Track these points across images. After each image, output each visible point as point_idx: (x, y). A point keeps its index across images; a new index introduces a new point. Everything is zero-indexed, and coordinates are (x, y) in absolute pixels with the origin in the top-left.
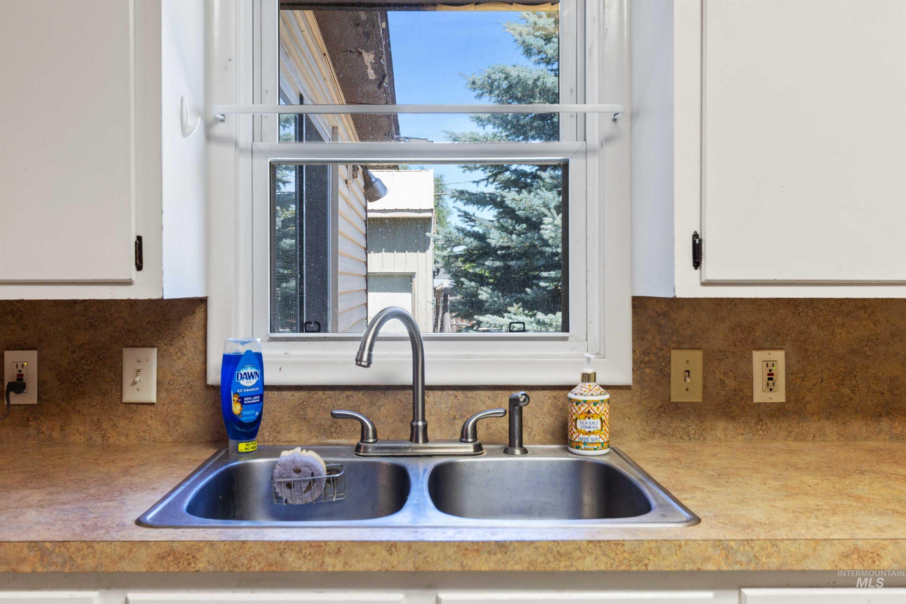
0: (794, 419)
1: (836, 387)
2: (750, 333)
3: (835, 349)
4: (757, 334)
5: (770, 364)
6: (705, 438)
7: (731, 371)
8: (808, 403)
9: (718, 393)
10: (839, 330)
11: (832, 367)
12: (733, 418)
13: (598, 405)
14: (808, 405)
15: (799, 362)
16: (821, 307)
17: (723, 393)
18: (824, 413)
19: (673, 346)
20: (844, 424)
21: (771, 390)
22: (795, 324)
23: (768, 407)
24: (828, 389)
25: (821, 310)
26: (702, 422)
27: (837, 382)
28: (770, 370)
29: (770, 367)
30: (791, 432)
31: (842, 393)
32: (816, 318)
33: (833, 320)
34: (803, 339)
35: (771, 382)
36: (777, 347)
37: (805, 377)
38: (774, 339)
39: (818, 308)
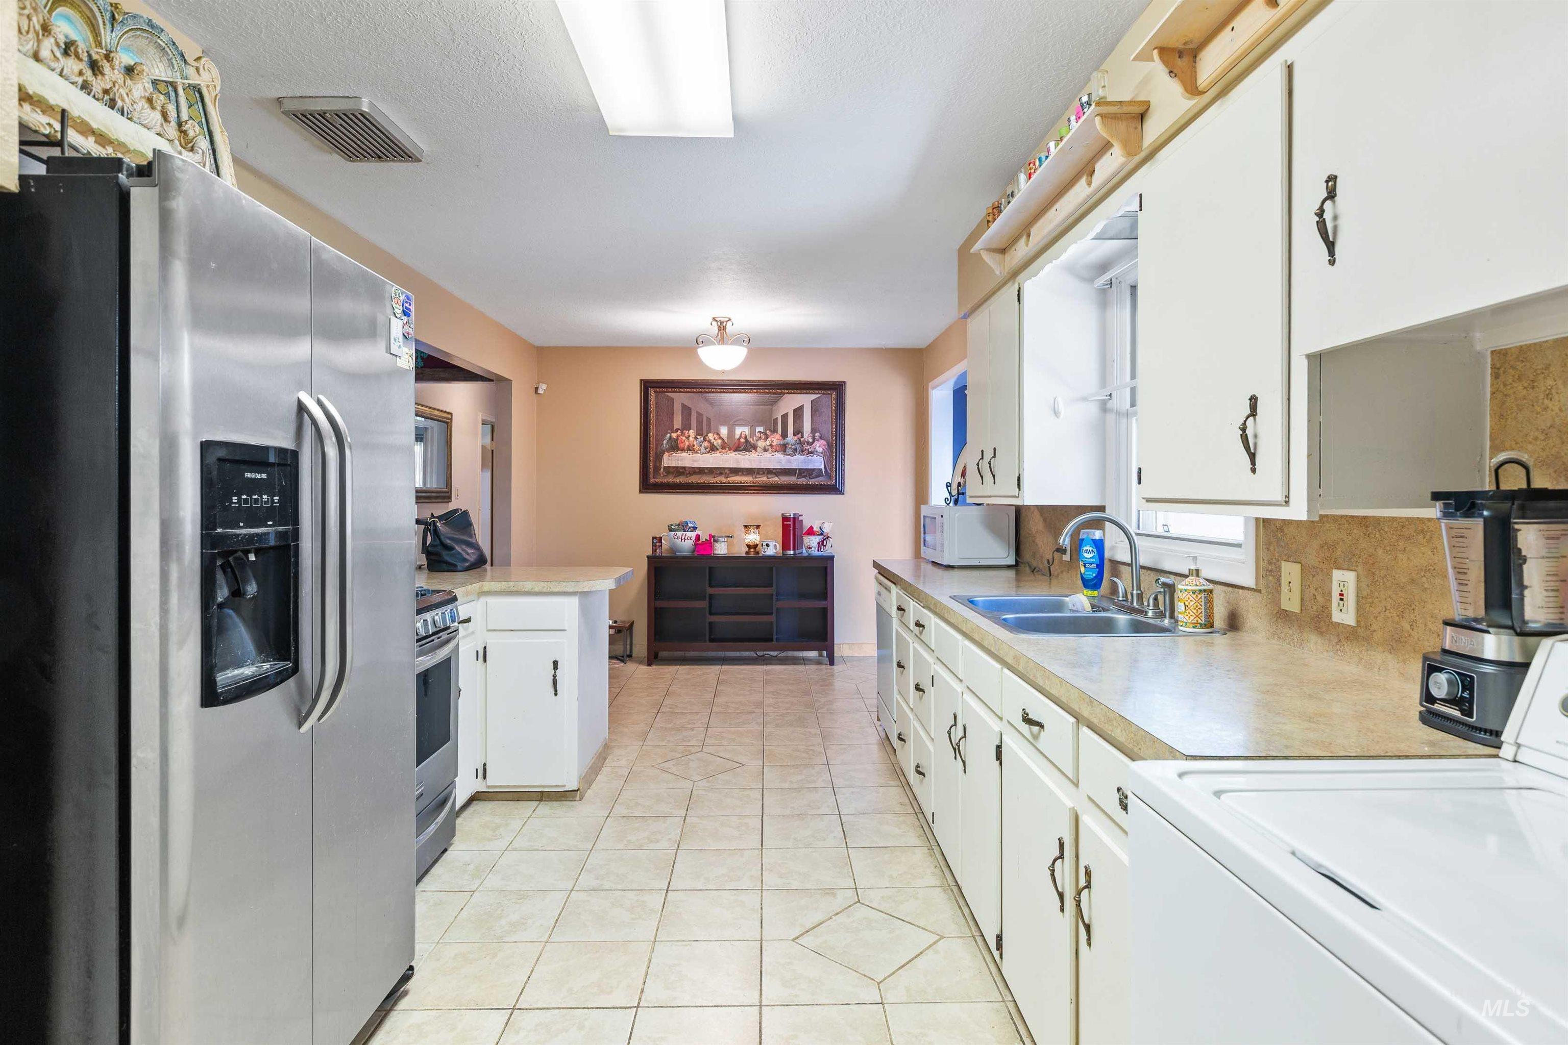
0: (1364, 645)
1: (1397, 619)
2: (1333, 552)
3: (1397, 576)
4: (1338, 553)
5: (1342, 584)
6: (1303, 648)
7: (1320, 587)
8: (1375, 631)
9: (1312, 607)
10: (1400, 556)
11: (1394, 595)
12: (1321, 633)
13: (1196, 594)
14: (1375, 634)
15: (1368, 586)
16: (1386, 529)
17: (1315, 607)
18: (1387, 645)
19: (1285, 558)
20: (1404, 661)
21: (1341, 610)
22: (1366, 546)
23: (1345, 628)
24: (1391, 619)
25: (1386, 532)
26: (1301, 632)
27: (1398, 613)
28: (1342, 591)
29: (1342, 588)
30: (1361, 659)
31: (1402, 627)
32: (1382, 541)
33: (1396, 544)
34: (1371, 562)
35: (1341, 602)
36: (1351, 568)
37: (1373, 603)
38: (1350, 559)
39: (1383, 530)
